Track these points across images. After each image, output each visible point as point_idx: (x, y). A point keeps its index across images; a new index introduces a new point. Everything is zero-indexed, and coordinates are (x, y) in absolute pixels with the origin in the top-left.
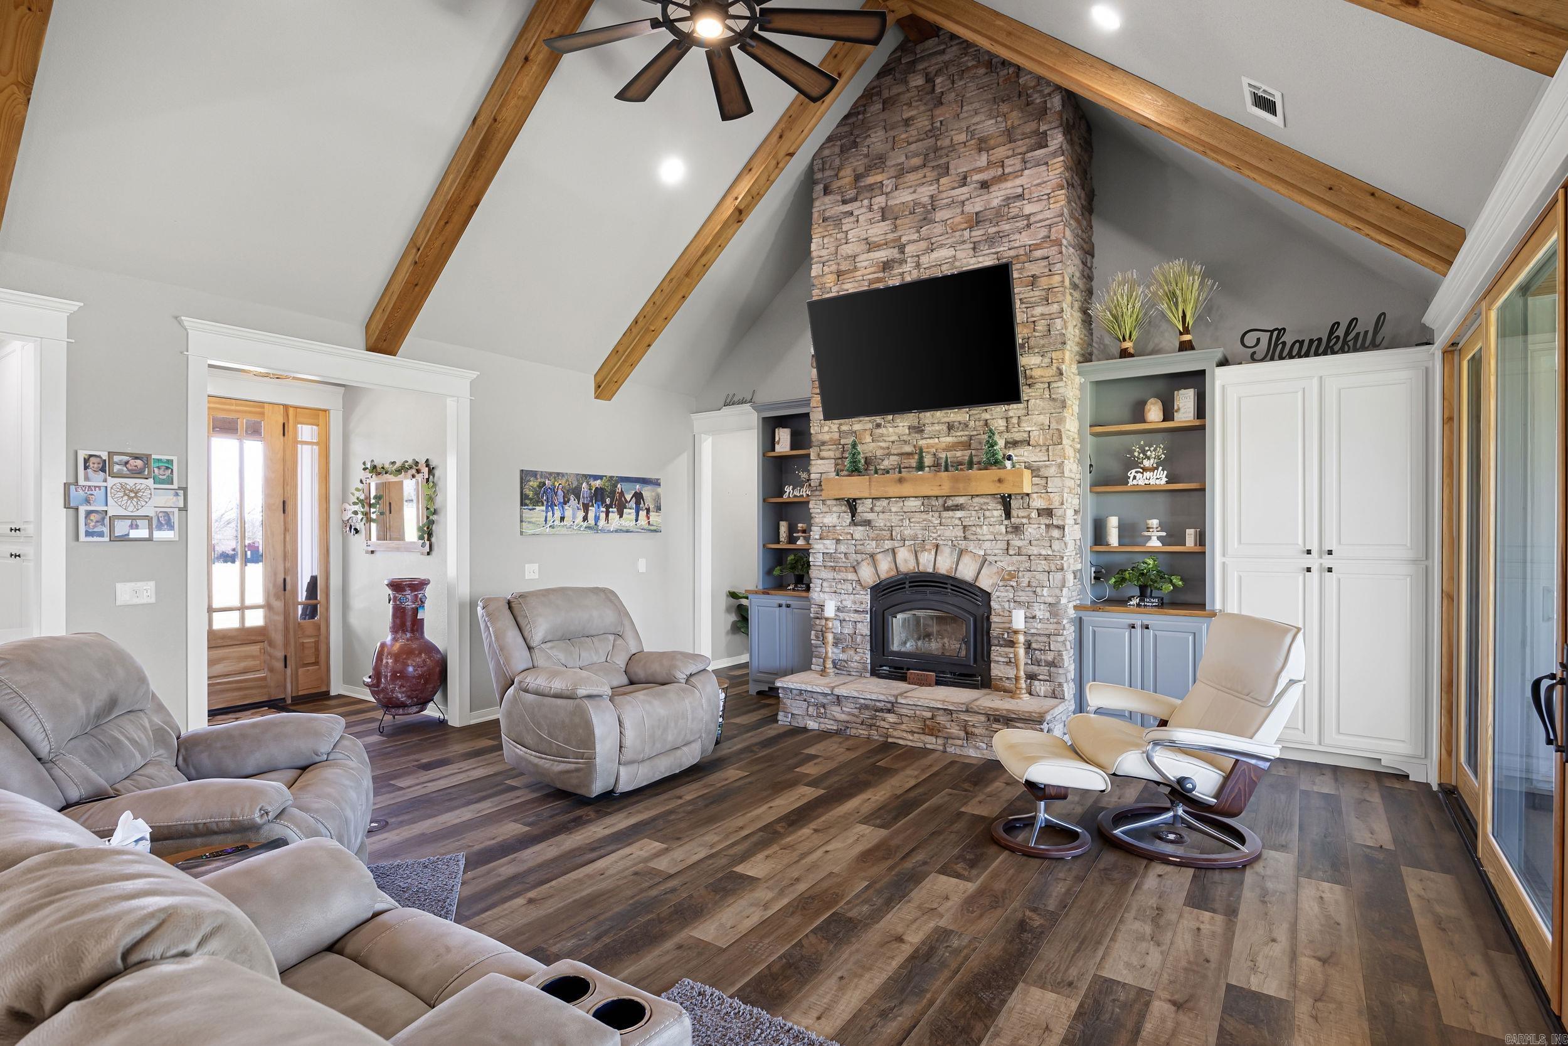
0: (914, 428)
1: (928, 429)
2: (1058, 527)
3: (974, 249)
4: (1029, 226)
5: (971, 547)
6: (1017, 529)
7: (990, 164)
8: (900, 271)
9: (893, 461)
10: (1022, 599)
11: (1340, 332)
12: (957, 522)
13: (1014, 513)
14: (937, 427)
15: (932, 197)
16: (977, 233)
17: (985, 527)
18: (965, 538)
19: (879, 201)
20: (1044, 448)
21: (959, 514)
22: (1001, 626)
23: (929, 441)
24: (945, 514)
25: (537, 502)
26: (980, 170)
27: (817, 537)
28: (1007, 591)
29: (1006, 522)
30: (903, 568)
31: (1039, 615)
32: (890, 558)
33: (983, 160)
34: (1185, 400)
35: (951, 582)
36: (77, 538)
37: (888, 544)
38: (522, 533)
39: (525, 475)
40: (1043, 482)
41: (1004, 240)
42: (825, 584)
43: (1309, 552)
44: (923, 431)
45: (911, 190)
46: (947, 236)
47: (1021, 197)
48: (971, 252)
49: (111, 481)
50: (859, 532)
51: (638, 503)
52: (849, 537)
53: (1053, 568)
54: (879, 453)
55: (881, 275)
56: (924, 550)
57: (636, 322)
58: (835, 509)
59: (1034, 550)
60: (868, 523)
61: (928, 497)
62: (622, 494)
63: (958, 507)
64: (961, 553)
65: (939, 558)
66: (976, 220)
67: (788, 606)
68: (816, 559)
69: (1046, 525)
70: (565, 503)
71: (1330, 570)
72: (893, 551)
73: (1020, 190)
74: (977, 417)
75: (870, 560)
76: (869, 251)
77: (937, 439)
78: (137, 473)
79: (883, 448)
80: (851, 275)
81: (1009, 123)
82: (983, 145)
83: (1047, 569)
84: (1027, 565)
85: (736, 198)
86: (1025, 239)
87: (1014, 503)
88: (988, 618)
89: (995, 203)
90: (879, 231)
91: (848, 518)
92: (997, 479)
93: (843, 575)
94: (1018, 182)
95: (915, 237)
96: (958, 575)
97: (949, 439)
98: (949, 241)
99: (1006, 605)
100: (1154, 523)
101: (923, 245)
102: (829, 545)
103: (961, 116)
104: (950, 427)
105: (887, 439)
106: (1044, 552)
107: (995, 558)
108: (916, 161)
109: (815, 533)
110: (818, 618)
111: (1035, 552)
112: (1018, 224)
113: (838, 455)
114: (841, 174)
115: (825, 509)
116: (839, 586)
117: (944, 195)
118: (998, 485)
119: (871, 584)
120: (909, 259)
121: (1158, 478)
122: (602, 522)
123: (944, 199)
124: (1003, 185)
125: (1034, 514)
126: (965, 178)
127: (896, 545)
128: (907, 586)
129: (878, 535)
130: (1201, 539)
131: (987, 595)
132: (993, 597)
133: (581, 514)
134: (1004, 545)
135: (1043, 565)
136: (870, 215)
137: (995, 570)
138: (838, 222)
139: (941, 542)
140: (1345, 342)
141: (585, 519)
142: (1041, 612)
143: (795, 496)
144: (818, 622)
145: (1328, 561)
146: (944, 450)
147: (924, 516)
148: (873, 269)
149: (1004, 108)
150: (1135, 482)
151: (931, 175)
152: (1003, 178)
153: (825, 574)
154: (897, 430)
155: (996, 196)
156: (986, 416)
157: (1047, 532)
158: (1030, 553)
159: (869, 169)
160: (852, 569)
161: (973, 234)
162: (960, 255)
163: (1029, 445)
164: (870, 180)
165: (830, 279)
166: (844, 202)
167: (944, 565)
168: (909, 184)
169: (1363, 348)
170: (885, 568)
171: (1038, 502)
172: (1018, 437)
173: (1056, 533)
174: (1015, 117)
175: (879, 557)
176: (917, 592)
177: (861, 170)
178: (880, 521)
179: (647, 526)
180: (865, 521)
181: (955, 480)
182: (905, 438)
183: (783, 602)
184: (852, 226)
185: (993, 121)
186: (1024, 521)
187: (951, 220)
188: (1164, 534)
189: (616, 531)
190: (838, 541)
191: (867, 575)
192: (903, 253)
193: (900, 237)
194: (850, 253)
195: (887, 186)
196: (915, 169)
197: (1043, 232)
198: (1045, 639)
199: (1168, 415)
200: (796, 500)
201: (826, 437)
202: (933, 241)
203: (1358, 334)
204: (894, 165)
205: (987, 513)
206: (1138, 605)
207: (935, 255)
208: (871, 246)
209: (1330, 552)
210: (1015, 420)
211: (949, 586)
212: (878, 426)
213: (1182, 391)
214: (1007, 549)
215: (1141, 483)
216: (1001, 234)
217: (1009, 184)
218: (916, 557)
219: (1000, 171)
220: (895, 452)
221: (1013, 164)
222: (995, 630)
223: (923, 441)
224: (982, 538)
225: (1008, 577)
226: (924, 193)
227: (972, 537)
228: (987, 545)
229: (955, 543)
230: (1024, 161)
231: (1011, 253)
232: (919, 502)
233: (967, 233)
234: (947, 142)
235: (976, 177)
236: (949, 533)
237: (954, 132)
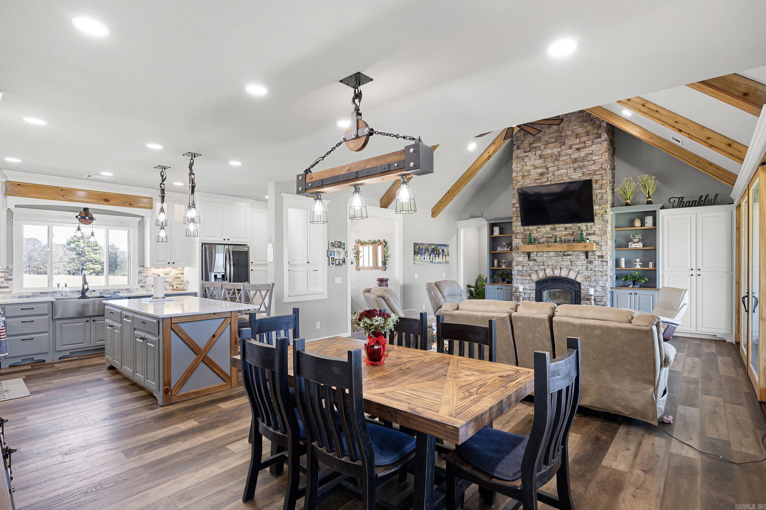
0: (552, 228)
1: (557, 229)
2: (605, 261)
3: (574, 170)
4: (594, 163)
5: (574, 268)
6: (591, 262)
7: (580, 143)
8: (547, 176)
9: (545, 239)
10: (592, 285)
11: (703, 199)
12: (568, 260)
13: (589, 257)
14: (561, 228)
15: (559, 152)
16: (576, 165)
17: (579, 262)
18: (571, 265)
19: (539, 152)
20: (600, 236)
21: (569, 257)
22: (585, 294)
23: (558, 233)
24: (564, 257)
25: (418, 253)
26: (576, 144)
27: (515, 265)
28: (587, 282)
29: (586, 260)
30: (548, 275)
31: (599, 290)
32: (543, 272)
33: (578, 141)
34: (649, 221)
35: (566, 279)
36: (329, 265)
37: (542, 267)
38: (414, 264)
39: (415, 245)
40: (600, 247)
41: (585, 167)
42: (518, 281)
43: (692, 269)
44: (556, 230)
45: (551, 149)
46: (564, 165)
47: (592, 154)
48: (574, 171)
49: (335, 249)
50: (531, 263)
51: (443, 253)
52: (527, 265)
53: (604, 275)
54: (539, 237)
55: (540, 177)
56: (556, 269)
57: (449, 192)
58: (522, 255)
59: (597, 269)
60: (535, 260)
61: (558, 252)
62: (439, 250)
63: (569, 255)
64: (570, 270)
65: (562, 272)
66: (575, 161)
67: (501, 289)
68: (514, 272)
69: (601, 261)
70: (425, 253)
71: (699, 275)
72: (545, 269)
73: (591, 152)
74: (576, 225)
75: (535, 272)
76: (535, 169)
77: (561, 233)
78: (339, 247)
79: (541, 235)
80: (528, 177)
81: (587, 129)
82: (577, 136)
83: (601, 275)
84: (594, 274)
85: (489, 152)
86: (593, 168)
87: (589, 254)
88: (580, 291)
89: (582, 155)
90: (539, 162)
91: (527, 258)
92: (584, 246)
93: (525, 278)
94: (591, 149)
95: (553, 165)
96: (569, 277)
97: (565, 233)
98: (565, 167)
99: (587, 287)
100: (638, 260)
101: (556, 168)
102: (520, 268)
103: (569, 126)
104: (566, 229)
105: (542, 232)
106: (600, 270)
107: (583, 272)
108: (553, 140)
109: (514, 263)
110: (515, 292)
111: (597, 270)
112: (590, 163)
113: (523, 237)
114: (524, 142)
115: (518, 255)
116: (524, 281)
117: (563, 152)
118: (585, 248)
119: (536, 280)
120: (550, 173)
121: (640, 245)
122: (434, 260)
123: (563, 153)
124: (585, 150)
125: (597, 257)
126: (571, 146)
127: (546, 267)
128: (549, 281)
129: (539, 264)
130: (655, 265)
131: (580, 284)
132: (582, 284)
133: (429, 257)
134: (586, 267)
135: (600, 274)
136: (535, 157)
137: (583, 275)
138: (523, 159)
139: (562, 267)
140: (705, 202)
141: (430, 259)
142: (599, 289)
143: (502, 251)
144: (515, 293)
145: (699, 272)
146: (563, 236)
147: (556, 258)
148: (536, 175)
149: (586, 124)
150: (631, 247)
151: (558, 145)
152: (585, 147)
153: (518, 277)
154: (546, 230)
155: (583, 153)
157: (601, 263)
158: (595, 270)
159: (534, 142)
160: (528, 276)
161: (574, 165)
162: (569, 172)
163: (595, 235)
164: (535, 145)
165: (520, 178)
166: (525, 152)
167: (564, 274)
168: (550, 147)
169: (711, 204)
170: (541, 275)
171: (598, 253)
172: (591, 232)
173: (605, 263)
174: (589, 128)
175: (539, 271)
176: (553, 283)
177: (532, 142)
178: (539, 259)
179: (445, 261)
180: (534, 259)
181: (569, 246)
182: (549, 232)
183: (499, 287)
184: (528, 160)
185: (581, 128)
186: (593, 259)
187: (566, 160)
188: (642, 264)
189: (437, 263)
190: (523, 266)
191: (535, 277)
192: (548, 170)
193: (547, 165)
194: (528, 169)
195: (542, 148)
196: (552, 142)
197: (600, 166)
198: (601, 298)
199: (643, 224)
200: (502, 252)
201: (519, 231)
202: (559, 167)
203: (709, 200)
204: (544, 141)
205: (580, 257)
206: (632, 287)
207: (560, 172)
208: (536, 168)
209: (699, 270)
210: (590, 227)
211: (565, 281)
212: (539, 228)
213: (648, 217)
214: (587, 269)
215: (633, 247)
216: (584, 166)
217: (587, 149)
218: (553, 271)
219: (584, 145)
220: (545, 236)
221: (589, 143)
222: (582, 295)
223: (556, 233)
224: (578, 265)
225: (587, 278)
226: (556, 151)
227: (574, 265)
228: (579, 267)
229: (568, 267)
230: (593, 142)
231: (588, 172)
232: (554, 253)
233: (572, 165)
234: (564, 134)
235: (575, 147)
236: (565, 263)
237: (566, 131)
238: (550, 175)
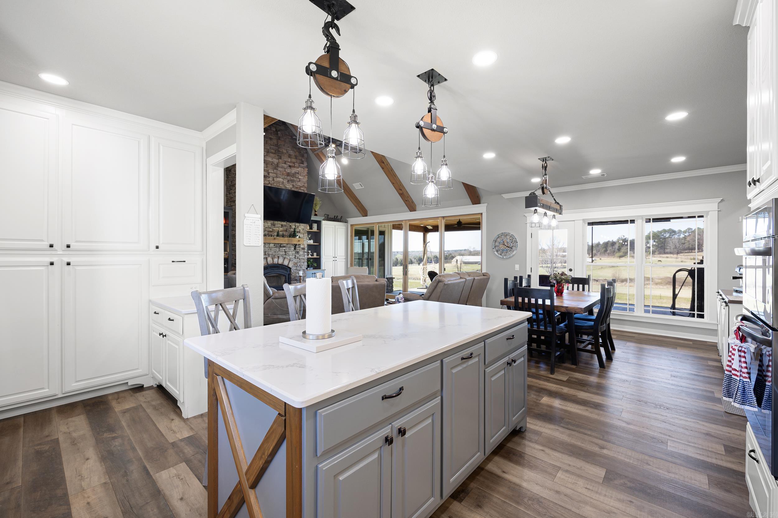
1: (276, 225)
2: (306, 252)
3: (288, 181)
4: (300, 181)
5: (287, 257)
6: (298, 253)
7: (291, 162)
10: (299, 269)
11: (336, 218)
12: (284, 250)
13: (297, 248)
14: (279, 225)
15: (277, 163)
17: (290, 252)
20: (303, 234)
21: (284, 248)
22: (294, 276)
23: (276, 228)
24: (281, 248)
26: (289, 162)
28: (295, 267)
29: (295, 251)
30: (269, 263)
33: (289, 160)
34: (315, 226)
35: (281, 266)
40: (303, 242)
41: (294, 182)
43: (333, 257)
44: (275, 226)
45: (272, 158)
46: (281, 175)
47: (298, 173)
53: (305, 261)
56: (275, 258)
59: (301, 257)
61: (276, 244)
63: (284, 247)
64: (284, 258)
65: (279, 260)
66: (288, 174)
71: (336, 260)
74: (288, 224)
81: (296, 154)
82: (290, 156)
84: (299, 261)
86: (299, 184)
87: (297, 246)
88: (291, 274)
89: (293, 172)
92: (298, 240)
94: (298, 169)
95: (273, 172)
96: (284, 264)
98: (282, 177)
99: (295, 271)
101: (275, 175)
103: (285, 146)
104: (282, 226)
106: (303, 258)
107: (292, 260)
112: (297, 180)
117: (281, 164)
120: (271, 177)
121: (312, 242)
123: (281, 165)
125: (301, 249)
126: (285, 162)
127: (267, 257)
130: (320, 255)
131: (290, 268)
132: (292, 269)
134: (294, 256)
135: (303, 261)
137: (292, 262)
139: (279, 256)
140: (336, 220)
147: (275, 248)
151: (277, 157)
152: (294, 167)
154: (268, 224)
155: (294, 170)
156: (291, 224)
157: (304, 253)
161: (288, 177)
162: (284, 182)
167: (280, 261)
169: (339, 221)
171: (302, 246)
172: (299, 231)
174: (297, 154)
176: (272, 269)
182: (270, 227)
185: (292, 152)
186: (299, 250)
187: (282, 172)
188: (311, 254)
193: (269, 170)
196: (272, 153)
197: (303, 184)
199: (311, 228)
202: (278, 175)
203: (338, 219)
205: (291, 249)
207: (278, 179)
209: (336, 257)
210: (297, 226)
213: (314, 224)
214: (295, 257)
216: (294, 180)
218: (273, 259)
219: (294, 165)
220: (267, 230)
221: (297, 165)
222: (292, 277)
223: (275, 228)
224: (290, 254)
225: (295, 264)
226: (276, 161)
227: (287, 254)
228: (291, 256)
229: (283, 256)
230: (299, 165)
231: (297, 186)
232: (273, 245)
233: (286, 177)
234: (281, 151)
235: (288, 163)
236: (281, 253)
237: (283, 149)
238: (271, 179)
